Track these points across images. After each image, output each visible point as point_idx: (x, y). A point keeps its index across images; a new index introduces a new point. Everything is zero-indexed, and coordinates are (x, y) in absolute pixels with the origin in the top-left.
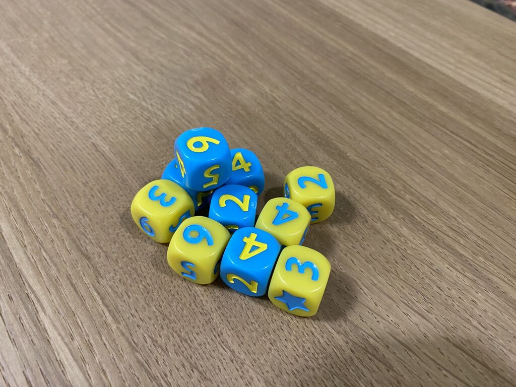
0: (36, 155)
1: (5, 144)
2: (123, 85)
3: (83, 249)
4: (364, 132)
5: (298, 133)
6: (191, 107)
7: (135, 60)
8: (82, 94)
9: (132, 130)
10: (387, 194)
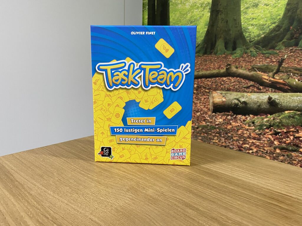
1: (49, 223)
2: (96, 194)
4: (203, 200)
5: (177, 203)
6: (128, 199)
7: (99, 184)
8: (79, 199)
9: (105, 211)
10: (221, 221)
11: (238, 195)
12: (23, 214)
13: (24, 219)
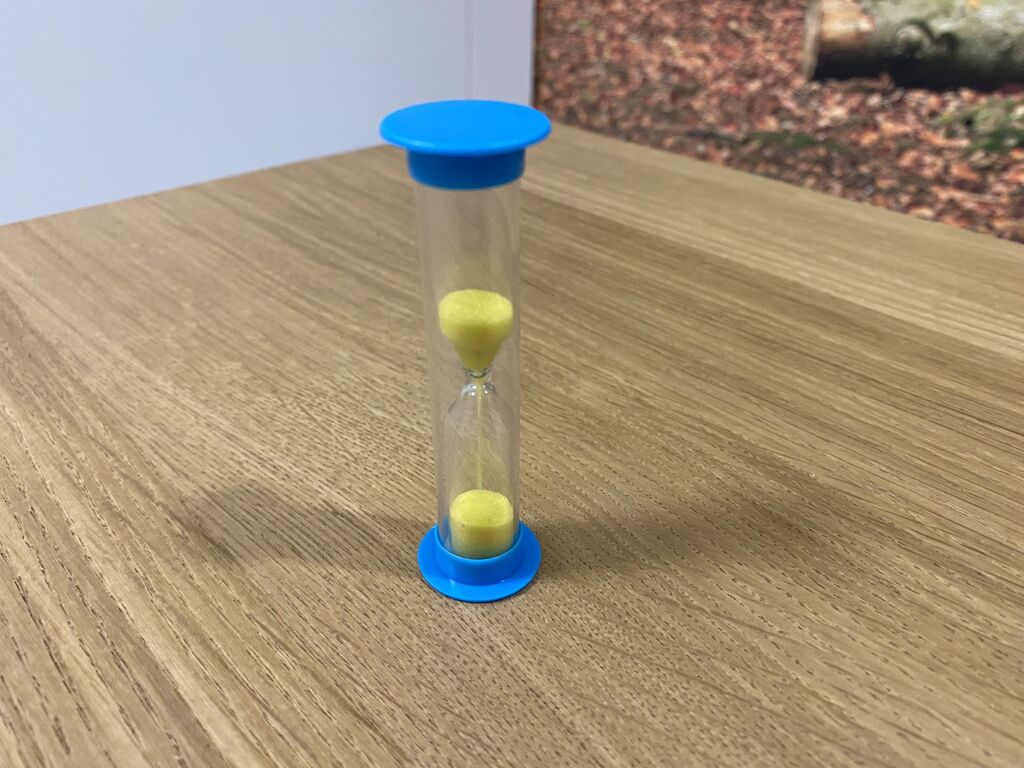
0: (216, 533)
1: (152, 518)
2: (357, 397)
3: (355, 706)
4: (823, 435)
5: (706, 447)
7: (368, 354)
8: (281, 416)
9: (394, 469)
10: (913, 537)
11: (979, 420)
12: (48, 473)
13: (52, 496)
